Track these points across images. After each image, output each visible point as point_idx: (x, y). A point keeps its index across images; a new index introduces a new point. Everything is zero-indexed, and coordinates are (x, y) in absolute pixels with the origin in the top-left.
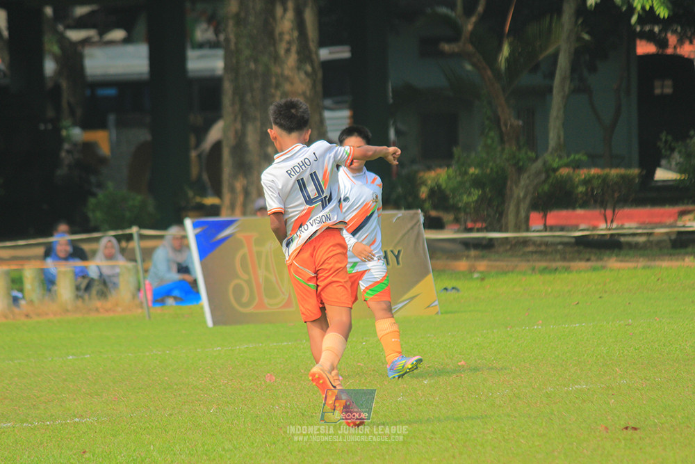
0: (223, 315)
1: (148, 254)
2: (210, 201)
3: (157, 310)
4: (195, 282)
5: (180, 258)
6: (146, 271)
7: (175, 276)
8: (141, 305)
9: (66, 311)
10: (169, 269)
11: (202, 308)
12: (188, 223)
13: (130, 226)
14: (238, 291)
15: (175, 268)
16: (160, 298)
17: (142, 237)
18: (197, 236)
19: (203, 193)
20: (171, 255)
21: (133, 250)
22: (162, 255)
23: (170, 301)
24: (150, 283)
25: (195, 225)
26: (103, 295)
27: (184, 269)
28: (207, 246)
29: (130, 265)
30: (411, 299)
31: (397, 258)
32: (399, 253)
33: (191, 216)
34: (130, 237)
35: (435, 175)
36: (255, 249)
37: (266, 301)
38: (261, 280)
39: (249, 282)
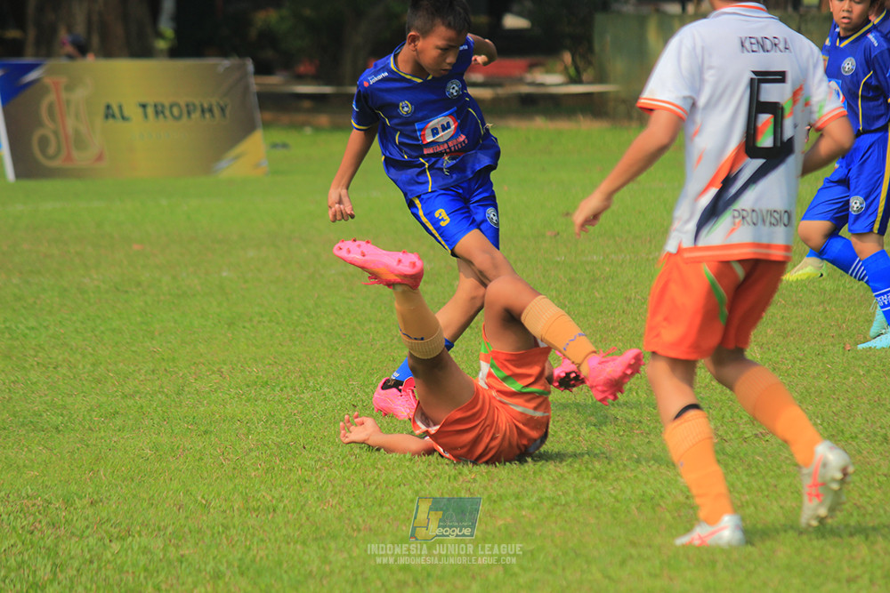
0: (27, 167)
2: (12, 34)
11: (2, 159)
19: (5, 26)
28: (10, 89)
30: (237, 158)
31: (223, 110)
32: (226, 106)
35: (266, 16)
36: (64, 95)
37: (75, 154)
38: (70, 130)
39: (56, 133)
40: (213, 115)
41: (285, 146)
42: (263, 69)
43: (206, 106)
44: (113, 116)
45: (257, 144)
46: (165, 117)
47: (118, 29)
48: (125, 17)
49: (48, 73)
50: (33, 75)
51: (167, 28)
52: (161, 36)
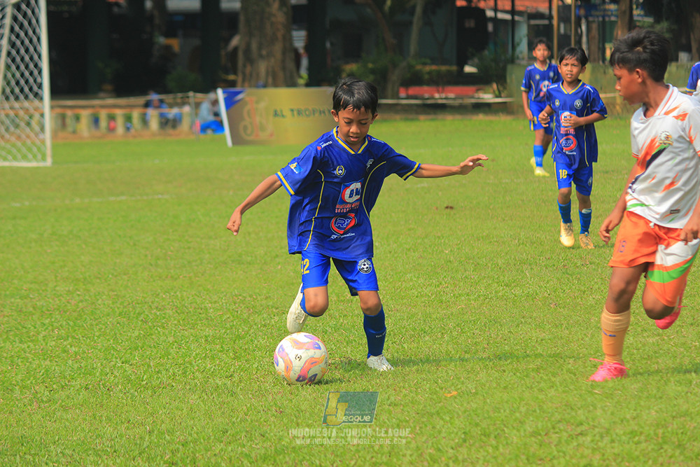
0: (237, 140)
1: (198, 105)
2: (232, 77)
3: (202, 136)
4: (222, 122)
5: (215, 109)
6: (197, 114)
7: (211, 118)
8: (194, 133)
9: (154, 135)
10: (209, 114)
11: (226, 137)
12: (220, 91)
13: (188, 91)
14: (245, 128)
15: (212, 114)
17: (195, 97)
18: (225, 99)
20: (210, 107)
22: (205, 108)
23: (209, 131)
24: (199, 122)
25: (224, 92)
26: (174, 126)
27: (217, 114)
28: (230, 103)
33: (221, 87)
34: (188, 97)
35: (352, 67)
36: (255, 106)
37: (260, 133)
38: (258, 122)
39: (251, 123)
40: (325, 115)
43: (322, 110)
44: (278, 115)
46: (304, 116)
47: (281, 74)
48: (284, 69)
49: (247, 95)
50: (240, 97)
51: (304, 73)
52: (301, 77)
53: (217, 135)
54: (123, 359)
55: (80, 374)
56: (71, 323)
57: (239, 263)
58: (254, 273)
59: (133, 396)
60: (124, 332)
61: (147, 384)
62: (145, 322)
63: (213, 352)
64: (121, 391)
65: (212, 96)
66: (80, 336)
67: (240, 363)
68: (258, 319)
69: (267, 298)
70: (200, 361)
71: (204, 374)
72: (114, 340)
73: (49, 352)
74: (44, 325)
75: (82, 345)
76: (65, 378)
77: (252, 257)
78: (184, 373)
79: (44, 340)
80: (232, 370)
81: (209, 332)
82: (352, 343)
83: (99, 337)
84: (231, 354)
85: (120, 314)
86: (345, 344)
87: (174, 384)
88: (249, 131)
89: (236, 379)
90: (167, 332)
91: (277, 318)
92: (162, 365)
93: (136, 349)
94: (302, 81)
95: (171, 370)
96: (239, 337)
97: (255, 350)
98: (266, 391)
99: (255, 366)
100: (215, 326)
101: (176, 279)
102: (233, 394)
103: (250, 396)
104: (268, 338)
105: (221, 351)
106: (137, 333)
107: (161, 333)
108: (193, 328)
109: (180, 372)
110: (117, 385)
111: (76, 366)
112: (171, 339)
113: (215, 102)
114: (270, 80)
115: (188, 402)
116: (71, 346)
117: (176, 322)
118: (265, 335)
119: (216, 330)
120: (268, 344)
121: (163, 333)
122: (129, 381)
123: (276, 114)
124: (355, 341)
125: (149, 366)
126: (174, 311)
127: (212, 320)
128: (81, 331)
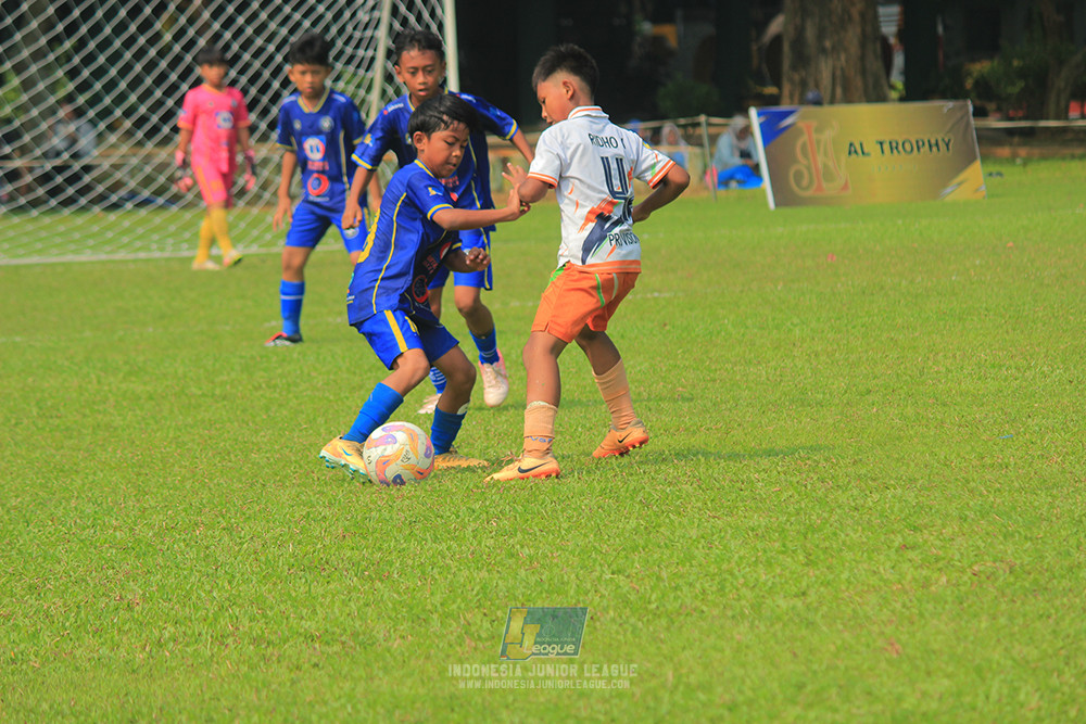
0: (784, 197)
2: (771, 90)
3: (722, 192)
4: (757, 167)
5: (744, 145)
6: (712, 155)
7: (737, 161)
8: (707, 188)
10: (732, 155)
11: (764, 192)
12: (753, 112)
13: (698, 115)
14: (798, 176)
15: (738, 154)
16: (725, 181)
17: (709, 125)
18: (762, 126)
19: (764, 84)
20: (735, 141)
21: (700, 137)
22: (726, 142)
23: (733, 184)
24: (715, 167)
25: (759, 114)
27: (745, 154)
28: (771, 132)
29: (697, 150)
30: (960, 184)
31: (947, 145)
32: (949, 141)
33: (755, 106)
34: (698, 125)
35: (981, 68)
36: (814, 136)
37: (824, 185)
38: (820, 165)
39: (808, 168)
40: (938, 149)
41: (1000, 174)
42: (980, 113)
43: (933, 142)
44: (856, 152)
45: (976, 171)
46: (899, 152)
47: (858, 82)
48: (864, 72)
49: (801, 119)
50: (788, 121)
51: (897, 80)
52: (892, 87)
53: (748, 191)
54: (614, 567)
55: (541, 592)
56: (520, 508)
57: (803, 405)
58: (831, 421)
59: (635, 628)
60: (611, 522)
61: (658, 607)
62: (646, 504)
63: (769, 554)
64: (613, 620)
65: (738, 121)
66: (536, 529)
67: (817, 573)
68: (842, 498)
69: (855, 463)
70: (748, 569)
71: (757, 590)
72: (595, 535)
73: (485, 557)
74: (474, 512)
75: (541, 545)
76: (516, 599)
77: (824, 393)
78: (721, 589)
79: (474, 537)
80: (804, 584)
81: (757, 520)
82: (1012, 536)
83: (568, 530)
84: (801, 558)
85: (603, 491)
86: (1001, 538)
87: (705, 608)
88: (805, 182)
89: (812, 598)
90: (685, 521)
91: (876, 496)
92: (682, 576)
93: (635, 549)
94: (894, 95)
95: (698, 586)
96: (814, 529)
97: (841, 550)
98: (868, 618)
99: (844, 576)
100: (769, 510)
101: (694, 433)
102: (810, 624)
103: (841, 627)
104: (863, 529)
105: (783, 553)
106: (633, 523)
107: (676, 524)
108: (731, 514)
109: (714, 589)
110: (606, 609)
111: (533, 579)
112: (694, 533)
113: (745, 132)
114: (839, 91)
115: (732, 638)
116: (522, 547)
117: (700, 504)
118: (859, 524)
119: (771, 517)
120: (865, 540)
121: (680, 523)
122: (626, 602)
123: (852, 150)
124: (1019, 533)
125: (659, 578)
126: (695, 486)
127: (762, 500)
128: (536, 520)
